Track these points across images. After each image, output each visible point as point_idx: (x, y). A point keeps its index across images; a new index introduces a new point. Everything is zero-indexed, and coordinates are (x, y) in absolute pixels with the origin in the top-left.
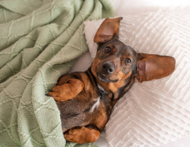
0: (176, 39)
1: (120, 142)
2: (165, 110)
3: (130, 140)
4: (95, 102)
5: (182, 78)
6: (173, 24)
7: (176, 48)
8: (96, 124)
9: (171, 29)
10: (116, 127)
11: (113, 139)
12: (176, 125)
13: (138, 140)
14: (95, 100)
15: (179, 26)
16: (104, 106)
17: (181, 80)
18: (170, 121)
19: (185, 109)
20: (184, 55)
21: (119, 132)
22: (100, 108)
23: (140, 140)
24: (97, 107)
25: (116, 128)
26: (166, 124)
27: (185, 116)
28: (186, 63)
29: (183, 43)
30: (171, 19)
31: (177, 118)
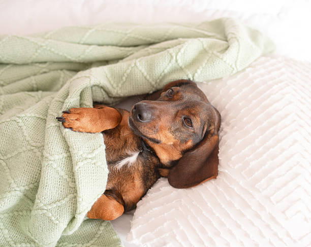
0: (290, 103)
1: (149, 233)
2: (236, 205)
3: (164, 236)
4: (128, 156)
5: (281, 164)
6: (295, 81)
7: (286, 116)
8: (123, 192)
9: (288, 85)
10: (152, 209)
11: (140, 226)
12: (247, 235)
13: (177, 241)
14: (129, 152)
15: (303, 87)
16: (141, 168)
17: (278, 166)
18: (239, 226)
19: (269, 213)
20: (297, 130)
21: (153, 219)
22: (133, 169)
23: (180, 241)
24: (130, 164)
25: (151, 211)
26: (230, 228)
27: (268, 226)
28: (295, 141)
29: (302, 111)
30: (293, 73)
31: (252, 224)
